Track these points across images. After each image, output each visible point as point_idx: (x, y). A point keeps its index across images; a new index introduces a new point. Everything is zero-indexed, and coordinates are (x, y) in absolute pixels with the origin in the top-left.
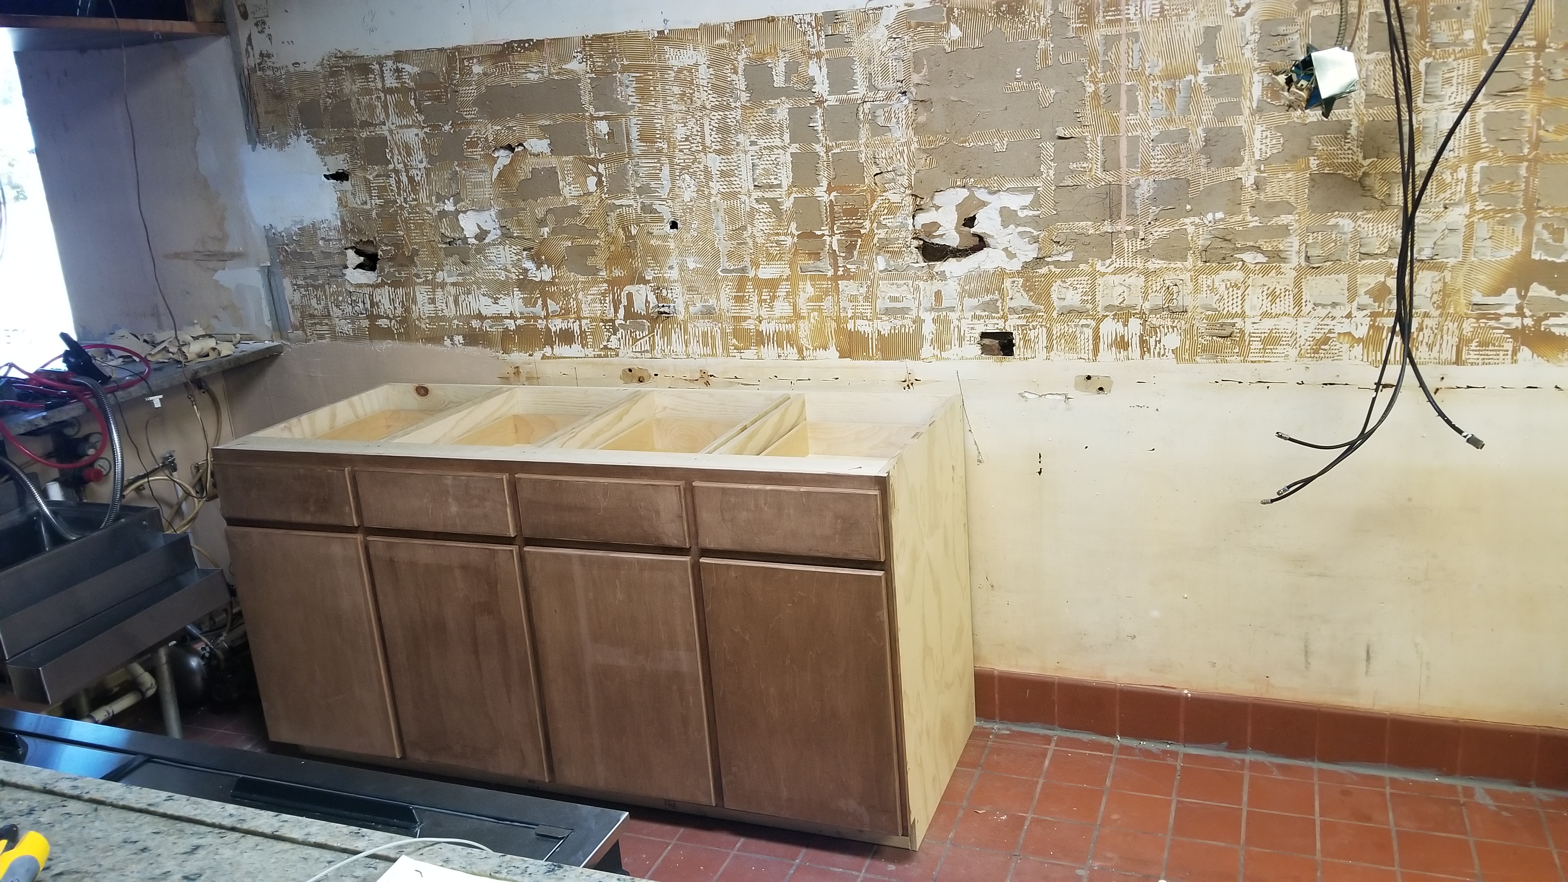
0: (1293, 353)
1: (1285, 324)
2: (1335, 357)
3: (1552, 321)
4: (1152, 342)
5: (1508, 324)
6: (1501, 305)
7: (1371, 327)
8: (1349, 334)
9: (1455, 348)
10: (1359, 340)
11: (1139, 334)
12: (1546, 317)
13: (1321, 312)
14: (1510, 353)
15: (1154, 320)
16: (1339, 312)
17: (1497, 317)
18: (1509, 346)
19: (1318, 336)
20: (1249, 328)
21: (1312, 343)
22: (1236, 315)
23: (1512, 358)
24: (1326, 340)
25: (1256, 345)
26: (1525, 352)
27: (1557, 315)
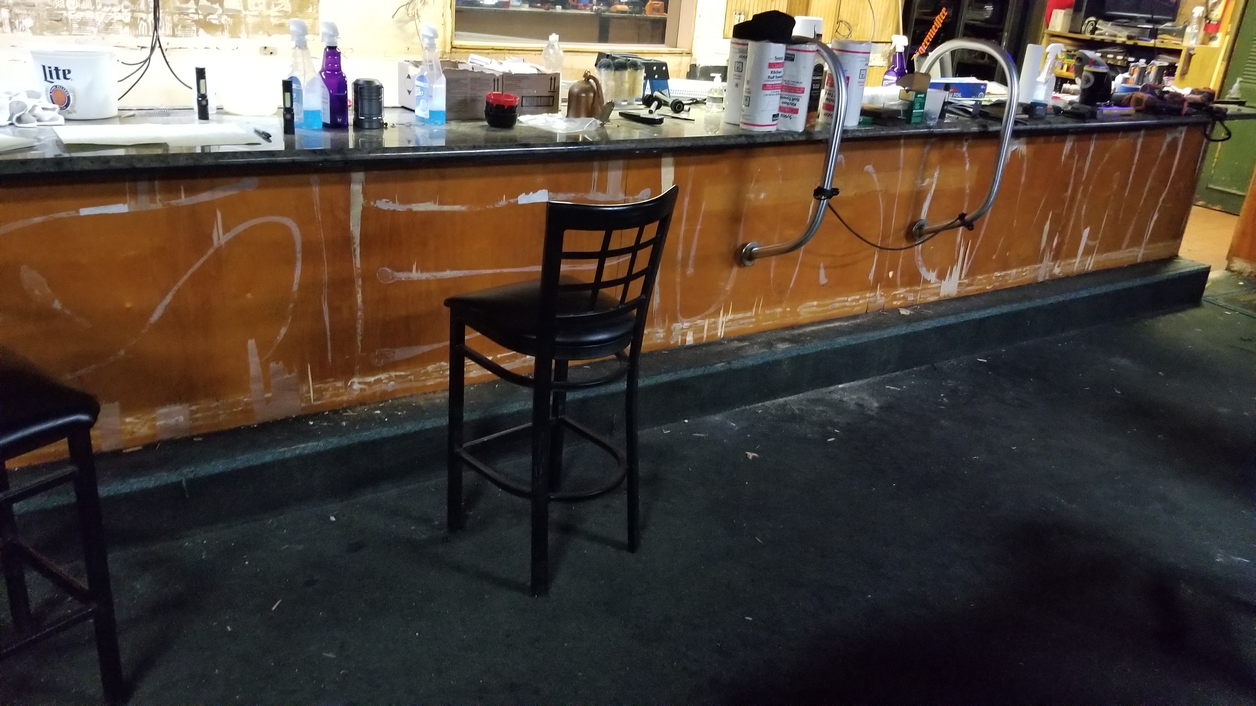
0: (95, 30)
1: (89, 15)
2: (117, 32)
3: (211, 17)
4: (17, 22)
5: (193, 18)
6: (189, 9)
7: (132, 17)
8: (121, 21)
9: (171, 29)
10: (127, 24)
11: (8, 18)
12: (209, 14)
13: (107, 9)
14: (195, 31)
15: (17, 10)
16: (116, 9)
17: (188, 14)
18: (194, 28)
19: (107, 21)
20: (70, 17)
21: (104, 25)
22: (62, 9)
23: (197, 34)
24: (110, 24)
25: (76, 26)
26: (201, 31)
27: (212, 14)
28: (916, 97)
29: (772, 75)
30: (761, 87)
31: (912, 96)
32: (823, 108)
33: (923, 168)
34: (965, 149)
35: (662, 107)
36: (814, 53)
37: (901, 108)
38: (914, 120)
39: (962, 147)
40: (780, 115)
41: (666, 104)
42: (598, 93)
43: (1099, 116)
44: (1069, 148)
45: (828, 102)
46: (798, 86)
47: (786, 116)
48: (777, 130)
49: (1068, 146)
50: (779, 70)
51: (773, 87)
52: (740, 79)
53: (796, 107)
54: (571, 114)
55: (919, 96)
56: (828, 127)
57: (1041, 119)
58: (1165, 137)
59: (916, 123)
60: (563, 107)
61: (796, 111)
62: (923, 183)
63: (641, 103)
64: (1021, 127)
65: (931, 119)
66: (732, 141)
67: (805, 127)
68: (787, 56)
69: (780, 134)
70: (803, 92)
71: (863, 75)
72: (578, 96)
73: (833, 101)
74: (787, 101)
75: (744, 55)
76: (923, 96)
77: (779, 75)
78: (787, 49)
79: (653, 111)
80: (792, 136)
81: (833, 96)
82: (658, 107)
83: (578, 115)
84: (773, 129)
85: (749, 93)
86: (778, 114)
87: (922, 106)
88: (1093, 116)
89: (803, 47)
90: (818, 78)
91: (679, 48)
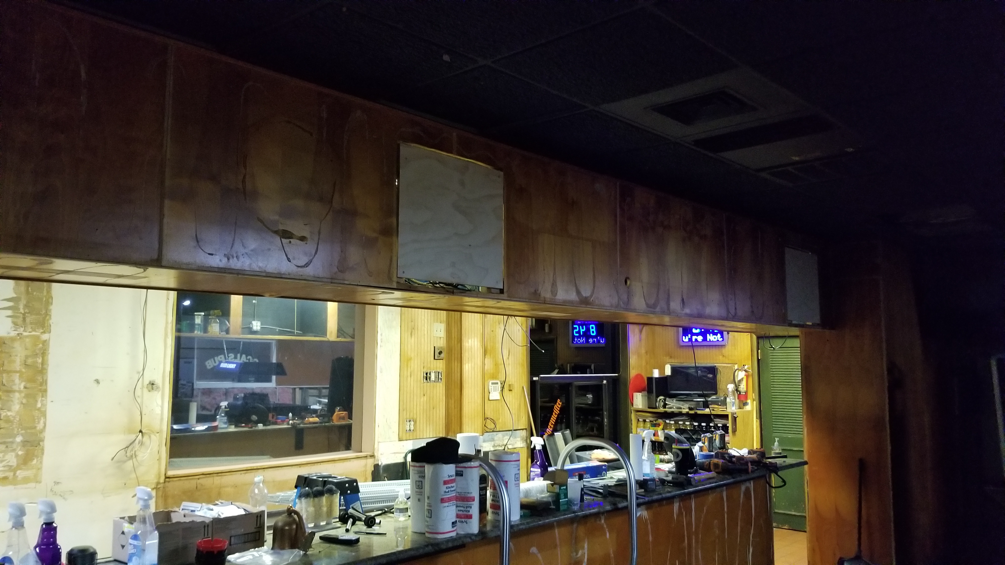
28: (560, 489)
29: (447, 490)
30: (440, 500)
31: (556, 489)
32: (490, 508)
33: (575, 542)
34: (603, 521)
35: (357, 522)
36: (478, 469)
37: (550, 499)
38: (562, 508)
39: (600, 520)
40: (458, 521)
41: (360, 519)
42: (300, 524)
43: (693, 483)
44: (677, 508)
45: (494, 503)
46: (469, 495)
47: (462, 522)
48: (457, 534)
49: (676, 506)
50: (452, 485)
51: (449, 500)
52: (422, 495)
53: (470, 513)
54: (276, 545)
55: (562, 488)
56: (496, 524)
57: (653, 491)
58: (740, 489)
59: (564, 510)
60: (269, 536)
61: (470, 517)
62: (577, 554)
63: (338, 520)
64: (641, 501)
65: (575, 505)
66: (421, 551)
67: (480, 527)
68: (457, 472)
69: (460, 538)
70: (474, 500)
71: (517, 479)
72: (282, 529)
73: (498, 501)
74: (462, 509)
75: (422, 475)
76: (565, 487)
77: (452, 489)
78: (456, 467)
79: (349, 529)
80: (470, 538)
81: (497, 497)
82: (353, 524)
83: (282, 548)
84: (453, 534)
85: (430, 506)
86: (456, 521)
87: (566, 496)
88: (689, 483)
89: (469, 464)
90: (483, 485)
91: (364, 452)
